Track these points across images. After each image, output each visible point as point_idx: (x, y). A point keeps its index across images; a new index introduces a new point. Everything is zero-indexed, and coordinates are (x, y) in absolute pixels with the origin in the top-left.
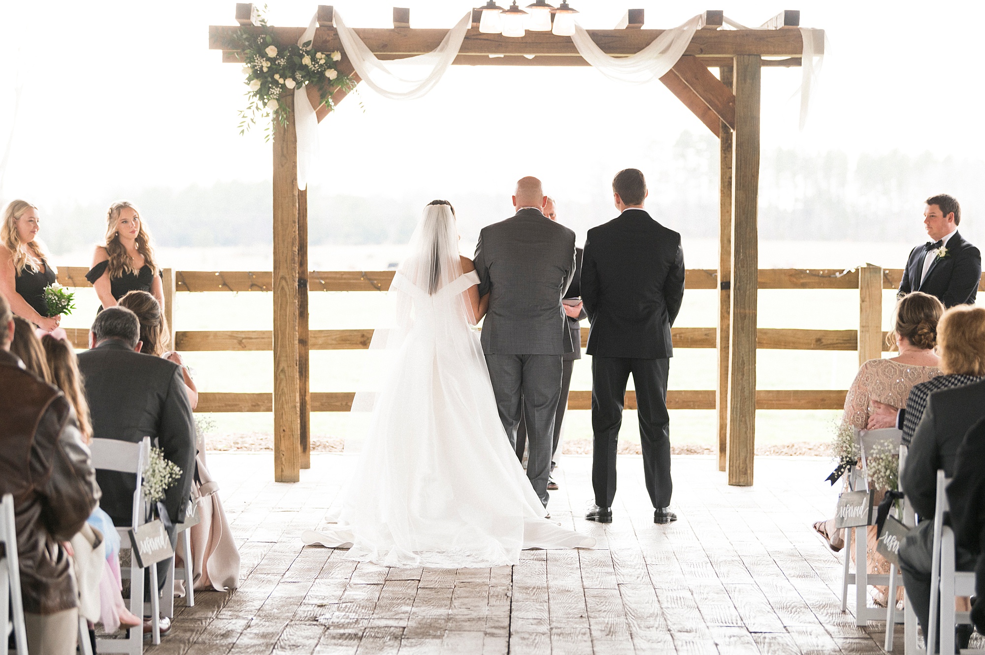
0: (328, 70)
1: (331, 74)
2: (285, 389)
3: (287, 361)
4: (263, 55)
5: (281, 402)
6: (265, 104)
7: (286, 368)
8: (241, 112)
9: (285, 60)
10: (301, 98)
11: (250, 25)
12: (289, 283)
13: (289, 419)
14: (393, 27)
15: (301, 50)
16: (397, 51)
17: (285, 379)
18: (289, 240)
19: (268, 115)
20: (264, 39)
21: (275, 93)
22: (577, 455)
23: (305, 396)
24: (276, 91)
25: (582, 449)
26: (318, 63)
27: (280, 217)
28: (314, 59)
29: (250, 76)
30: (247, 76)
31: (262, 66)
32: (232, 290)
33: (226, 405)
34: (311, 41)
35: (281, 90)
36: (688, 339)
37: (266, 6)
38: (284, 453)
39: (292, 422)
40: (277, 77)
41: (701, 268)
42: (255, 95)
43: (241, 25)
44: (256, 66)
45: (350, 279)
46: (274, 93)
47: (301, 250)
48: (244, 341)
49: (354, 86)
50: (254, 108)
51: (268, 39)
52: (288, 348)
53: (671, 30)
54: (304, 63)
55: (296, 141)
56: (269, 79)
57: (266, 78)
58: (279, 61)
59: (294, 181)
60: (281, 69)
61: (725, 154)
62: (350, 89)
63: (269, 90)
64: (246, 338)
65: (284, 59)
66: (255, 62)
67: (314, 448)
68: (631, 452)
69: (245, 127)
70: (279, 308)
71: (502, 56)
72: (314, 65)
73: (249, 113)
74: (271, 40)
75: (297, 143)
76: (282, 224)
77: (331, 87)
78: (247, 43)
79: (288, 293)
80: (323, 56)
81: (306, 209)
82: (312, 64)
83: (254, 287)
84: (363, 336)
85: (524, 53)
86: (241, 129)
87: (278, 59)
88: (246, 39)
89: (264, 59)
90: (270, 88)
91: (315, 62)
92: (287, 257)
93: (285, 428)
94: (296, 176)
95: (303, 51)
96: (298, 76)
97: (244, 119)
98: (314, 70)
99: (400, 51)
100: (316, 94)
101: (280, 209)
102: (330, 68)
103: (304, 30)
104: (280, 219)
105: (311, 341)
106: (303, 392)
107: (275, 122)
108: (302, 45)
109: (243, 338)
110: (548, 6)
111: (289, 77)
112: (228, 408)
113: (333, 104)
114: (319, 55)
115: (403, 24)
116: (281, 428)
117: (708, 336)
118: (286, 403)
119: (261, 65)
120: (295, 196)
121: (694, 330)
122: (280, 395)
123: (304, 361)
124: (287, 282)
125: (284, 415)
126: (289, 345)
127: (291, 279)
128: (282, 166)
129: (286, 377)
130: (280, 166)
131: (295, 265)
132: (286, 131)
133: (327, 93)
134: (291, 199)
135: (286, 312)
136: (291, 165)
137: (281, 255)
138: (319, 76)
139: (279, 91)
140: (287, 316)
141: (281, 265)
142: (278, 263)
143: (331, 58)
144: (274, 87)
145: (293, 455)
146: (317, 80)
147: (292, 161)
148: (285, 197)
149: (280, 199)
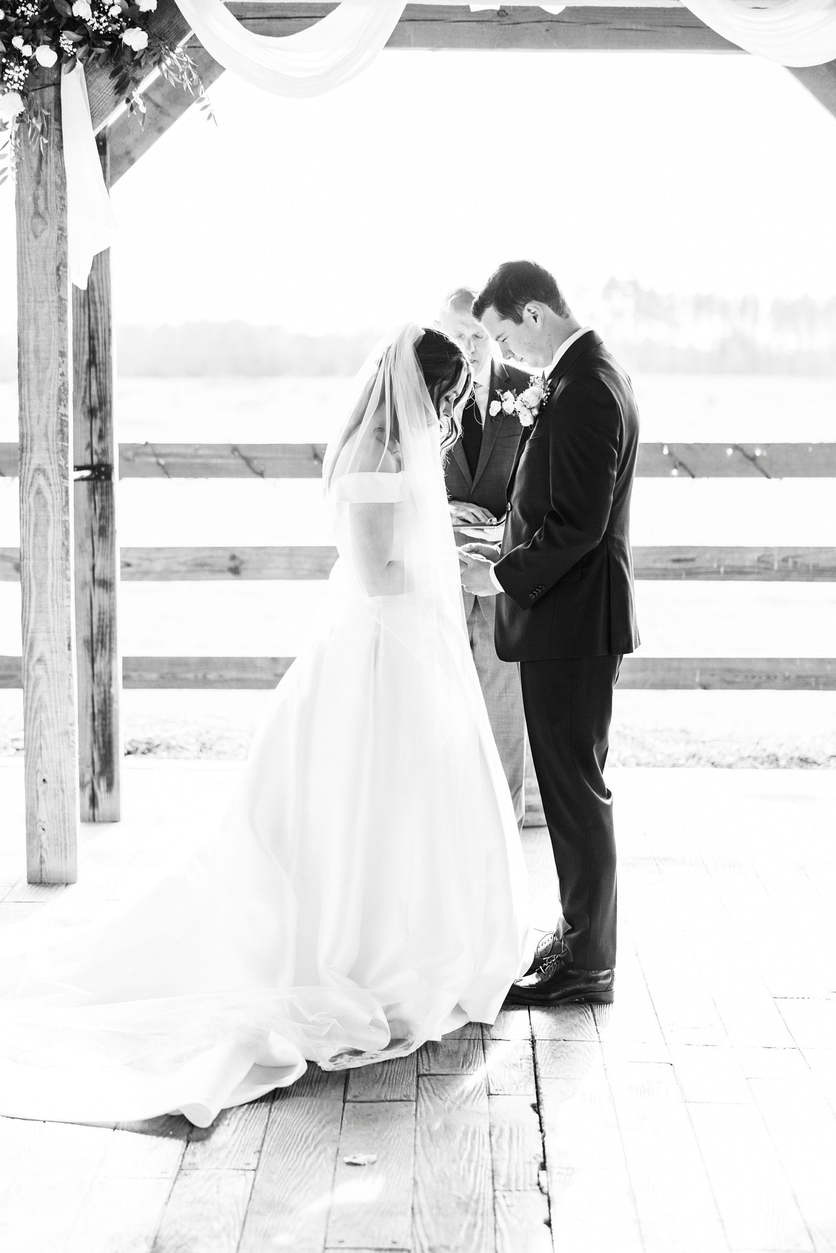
0: (129, 30)
1: (136, 39)
2: (46, 697)
3: (49, 640)
5: (37, 723)
7: (47, 656)
9: (36, 7)
10: (74, 90)
12: (52, 481)
13: (56, 758)
17: (45, 678)
18: (51, 392)
19: (4, 126)
21: (16, 80)
24: (17, 73)
26: (105, 13)
27: (32, 344)
28: (97, 5)
35: (28, 72)
36: (808, 566)
38: (45, 826)
39: (60, 763)
40: (17, 42)
46: (13, 77)
52: (51, 615)
54: (76, 14)
58: (23, 9)
59: (61, 268)
60: (27, 27)
63: (3, 72)
65: (33, 4)
68: (702, 762)
72: (98, 17)
77: (137, 68)
79: (50, 501)
82: (93, 16)
84: (233, 558)
90: (4, 66)
91: (100, 12)
92: (46, 426)
93: (45, 777)
96: (67, 40)
98: (98, 30)
100: (106, 82)
101: (32, 327)
102: (132, 25)
104: (31, 348)
107: (19, 143)
111: (45, 44)
116: (39, 775)
118: (49, 725)
122: (36, 709)
124: (48, 479)
125: (44, 750)
126: (53, 607)
127: (56, 472)
128: (36, 237)
129: (47, 672)
130: (31, 236)
131: (65, 444)
132: (44, 161)
133: (129, 82)
134: (55, 304)
135: (47, 540)
136: (55, 234)
137: (34, 422)
138: (110, 43)
139: (24, 75)
140: (50, 548)
141: (36, 442)
142: (29, 439)
143: (135, 5)
144: (12, 64)
145: (64, 830)
146: (106, 52)
147: (56, 227)
148: (43, 302)
149: (33, 304)
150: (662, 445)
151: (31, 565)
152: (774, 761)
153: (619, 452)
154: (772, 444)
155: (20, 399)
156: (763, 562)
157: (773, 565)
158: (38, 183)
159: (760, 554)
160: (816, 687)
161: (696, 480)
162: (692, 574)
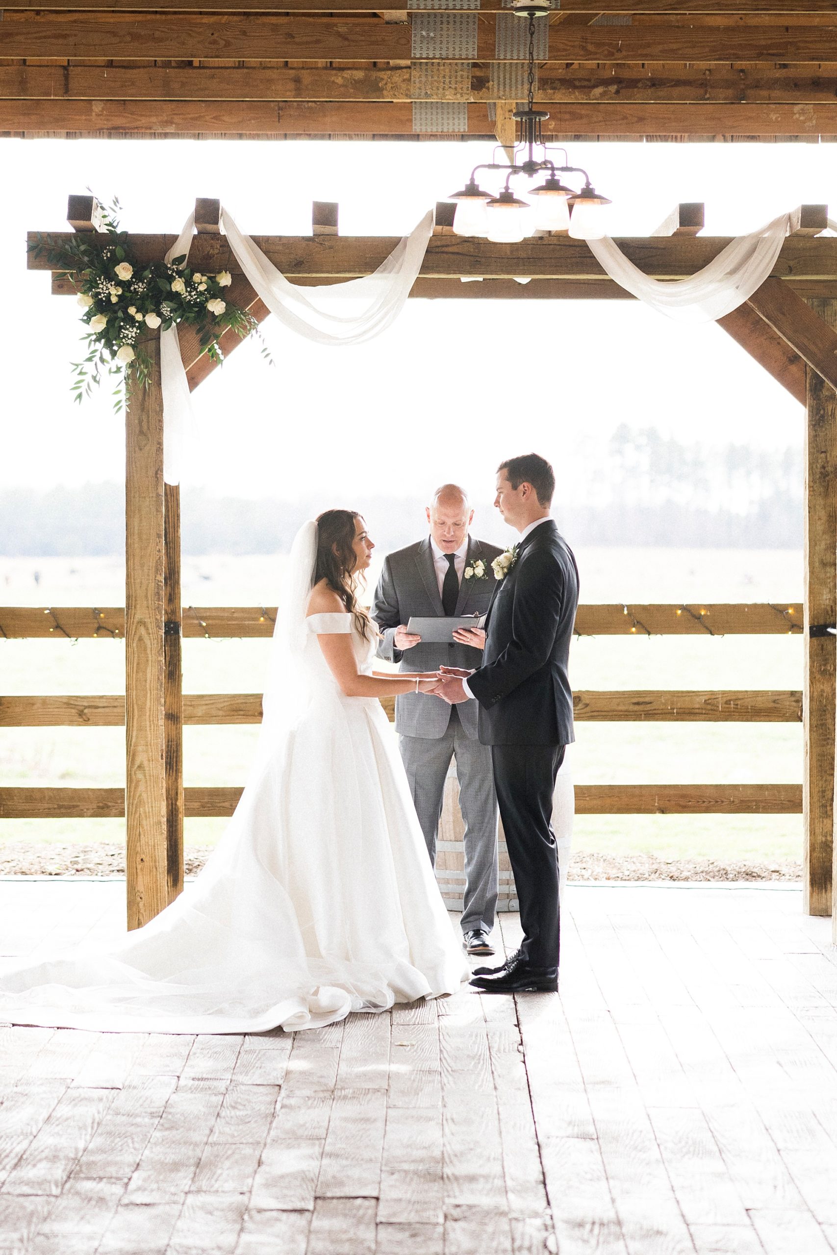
0: (212, 300)
1: (217, 307)
2: (144, 795)
3: (147, 751)
4: (111, 277)
5: (137, 815)
6: (114, 354)
7: (146, 763)
8: (77, 365)
9: (145, 285)
10: (169, 343)
11: (92, 231)
12: (150, 631)
13: (151, 843)
14: (310, 233)
15: (169, 269)
16: (317, 272)
17: (143, 780)
18: (151, 564)
19: (118, 370)
20: (113, 252)
21: (130, 337)
22: (582, 883)
23: (176, 800)
24: (132, 332)
25: (590, 871)
26: (196, 289)
27: (136, 528)
28: (189, 284)
29: (91, 309)
30: (87, 309)
31: (110, 294)
32: (68, 636)
33: (60, 807)
34: (185, 255)
35: (138, 331)
36: (747, 708)
37: (116, 202)
38: (142, 895)
39: (154, 846)
40: (132, 310)
41: (766, 602)
42: (98, 340)
43: (77, 230)
44: (99, 293)
45: (244, 619)
46: (128, 335)
47: (170, 578)
48: (86, 711)
49: (253, 326)
50: (97, 359)
51: (119, 252)
52: (149, 732)
53: (742, 238)
54: (174, 290)
55: (162, 411)
56: (120, 314)
57: (116, 312)
58: (136, 286)
59: (159, 472)
60: (139, 299)
61: (816, 431)
62: (247, 330)
63: (120, 331)
64: (89, 707)
65: (143, 283)
66: (99, 288)
67: (190, 870)
68: (663, 876)
69: (83, 390)
70: (135, 671)
71: (480, 278)
72: (190, 292)
73: (89, 367)
74: (123, 254)
75: (164, 414)
76: (140, 538)
77: (217, 328)
78: (86, 259)
79: (149, 646)
80: (204, 279)
81: (178, 516)
82: (187, 291)
83: (102, 631)
85: (515, 273)
86: (78, 392)
87: (134, 283)
88: (84, 253)
89: (113, 283)
90: (121, 327)
91: (192, 288)
92: (147, 590)
93: (143, 857)
94: (162, 465)
95: (173, 271)
96: (166, 309)
97: (81, 377)
98: (190, 301)
99: (323, 272)
100: (193, 337)
101: (137, 516)
102: (214, 297)
103: (174, 239)
104: (136, 532)
105: (185, 711)
106: (173, 793)
107: (130, 381)
108: (171, 260)
109: (86, 707)
110: (563, 189)
111: (151, 312)
112: (63, 810)
113: (219, 351)
114: (197, 277)
115: (327, 229)
116: (138, 855)
117: (778, 703)
118: (146, 817)
119: (107, 292)
120: (160, 495)
121: (757, 694)
123: (174, 747)
124: (147, 629)
125: (142, 836)
126: (150, 726)
127: (154, 624)
128: (141, 449)
129: (145, 776)
130: (137, 449)
131: (160, 603)
132: (147, 394)
133: (210, 336)
134: (154, 499)
135: (146, 675)
136: (154, 448)
137: (138, 586)
138: (197, 309)
139: (136, 333)
140: (148, 681)
141: (139, 602)
142: (134, 599)
143: (216, 282)
144: (128, 327)
145: (157, 899)
146: (194, 317)
147: (155, 442)
148: (145, 497)
149: (137, 499)
150: (622, 606)
151: (134, 694)
152: (724, 875)
153: (562, 604)
154: (714, 605)
155: (127, 569)
156: (708, 704)
157: (718, 707)
158: (143, 410)
159: (706, 698)
160: (756, 811)
161: (652, 636)
162: (650, 716)
